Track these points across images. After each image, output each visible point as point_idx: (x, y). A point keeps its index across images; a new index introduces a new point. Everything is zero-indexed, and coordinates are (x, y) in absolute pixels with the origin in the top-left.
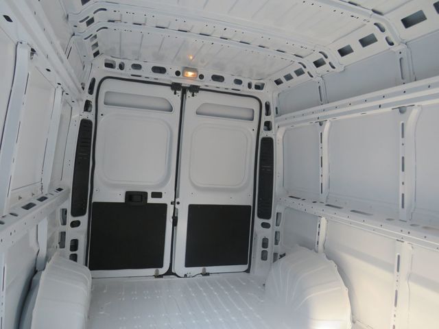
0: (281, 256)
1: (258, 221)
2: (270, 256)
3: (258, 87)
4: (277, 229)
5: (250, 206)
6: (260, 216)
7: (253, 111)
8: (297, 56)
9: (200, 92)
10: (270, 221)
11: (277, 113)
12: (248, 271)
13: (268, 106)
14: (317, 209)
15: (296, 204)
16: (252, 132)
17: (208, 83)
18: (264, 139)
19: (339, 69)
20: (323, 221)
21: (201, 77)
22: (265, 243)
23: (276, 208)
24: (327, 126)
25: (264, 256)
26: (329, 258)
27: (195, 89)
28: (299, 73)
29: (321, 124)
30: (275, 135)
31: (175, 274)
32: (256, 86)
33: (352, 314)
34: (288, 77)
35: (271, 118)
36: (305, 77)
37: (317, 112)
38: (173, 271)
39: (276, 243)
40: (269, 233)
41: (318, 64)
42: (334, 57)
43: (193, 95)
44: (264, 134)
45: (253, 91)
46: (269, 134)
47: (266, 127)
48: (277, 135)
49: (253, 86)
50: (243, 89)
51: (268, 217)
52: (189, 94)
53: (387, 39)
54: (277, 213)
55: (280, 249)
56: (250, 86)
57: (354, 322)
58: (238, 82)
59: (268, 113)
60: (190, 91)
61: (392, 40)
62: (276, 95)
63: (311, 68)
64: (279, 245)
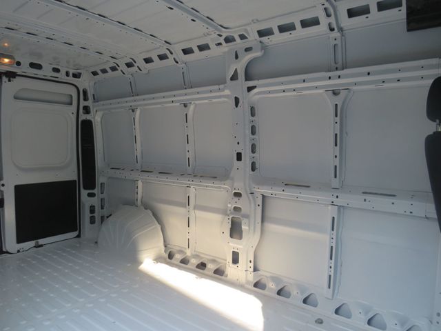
0: (108, 217)
1: (84, 193)
2: (98, 219)
3: (75, 76)
4: (102, 196)
5: (75, 181)
6: (85, 188)
7: (71, 96)
8: (112, 57)
9: (17, 77)
10: (95, 191)
11: (94, 99)
12: (79, 236)
13: (85, 92)
14: (134, 175)
15: (118, 174)
16: (72, 115)
17: (25, 69)
18: (83, 122)
19: (144, 71)
20: (140, 184)
21: (18, 64)
22: (92, 210)
23: (100, 179)
24: (138, 112)
25: (92, 221)
26: (146, 209)
27: (11, 75)
28: (114, 69)
29: (133, 111)
30: (94, 118)
31: (7, 252)
32: (73, 74)
33: (165, 241)
34: (104, 71)
35: (89, 103)
36: (118, 73)
37: (130, 102)
38: (4, 250)
39: (102, 208)
40: (95, 201)
41: (129, 65)
42: (141, 63)
43: (10, 81)
44: (83, 117)
45: (71, 79)
46: (88, 117)
47: (85, 111)
48: (96, 118)
49: (71, 75)
50: (61, 76)
51: (93, 187)
52: (5, 79)
53: (174, 59)
54: (101, 184)
55: (105, 212)
56: (67, 74)
57: (165, 246)
58: (56, 70)
59: (86, 99)
60: (6, 77)
61: (177, 60)
62: (92, 83)
63: (123, 67)
64: (105, 210)
